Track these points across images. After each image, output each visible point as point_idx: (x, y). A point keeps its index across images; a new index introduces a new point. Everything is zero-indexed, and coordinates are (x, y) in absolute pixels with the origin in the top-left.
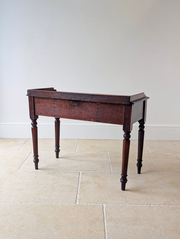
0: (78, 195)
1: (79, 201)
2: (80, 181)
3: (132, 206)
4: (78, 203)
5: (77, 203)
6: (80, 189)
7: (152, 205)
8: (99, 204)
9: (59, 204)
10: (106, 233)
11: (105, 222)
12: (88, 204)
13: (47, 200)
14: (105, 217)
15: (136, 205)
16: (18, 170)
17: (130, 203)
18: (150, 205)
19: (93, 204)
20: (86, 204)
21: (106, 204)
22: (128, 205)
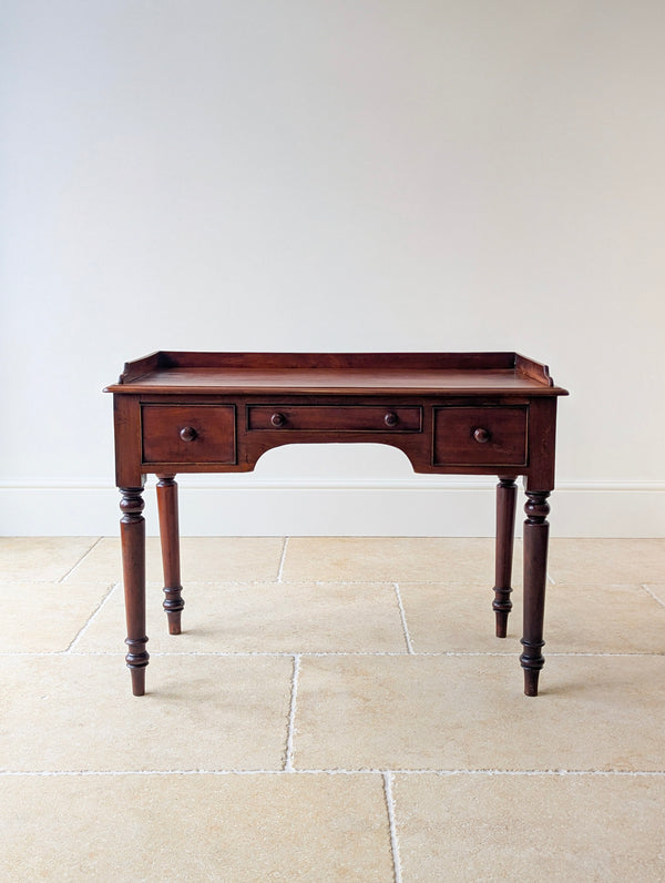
0: (291, 737)
1: (296, 763)
2: (296, 688)
3: (489, 778)
4: (293, 770)
5: (290, 768)
6: (298, 718)
7: (563, 773)
8: (368, 771)
9: (224, 772)
10: (399, 874)
11: (394, 835)
12: (330, 771)
13: (177, 760)
14: (392, 819)
15: (505, 772)
16: (65, 653)
17: (485, 767)
18: (556, 771)
19: (348, 773)
20: (321, 771)
21: (396, 772)
22: (473, 772)
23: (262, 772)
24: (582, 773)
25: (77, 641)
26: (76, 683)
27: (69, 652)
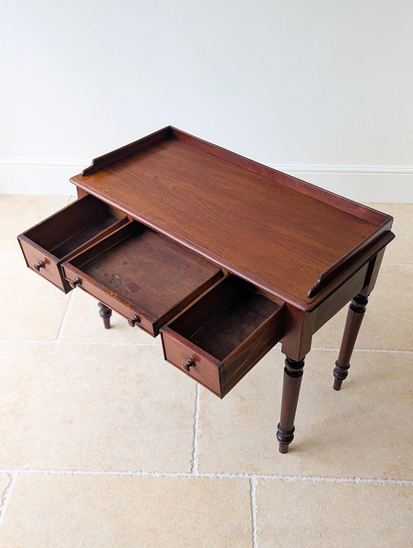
0: (196, 438)
3: (313, 485)
4: (197, 473)
6: (201, 417)
7: (358, 480)
8: (241, 476)
9: (156, 474)
11: (255, 540)
12: (219, 475)
13: (129, 460)
14: (255, 524)
16: (56, 341)
17: (311, 474)
18: (354, 478)
19: (230, 477)
20: (214, 475)
21: (258, 476)
22: (304, 478)
23: (179, 474)
24: (369, 481)
25: (63, 327)
26: (65, 375)
27: (59, 340)
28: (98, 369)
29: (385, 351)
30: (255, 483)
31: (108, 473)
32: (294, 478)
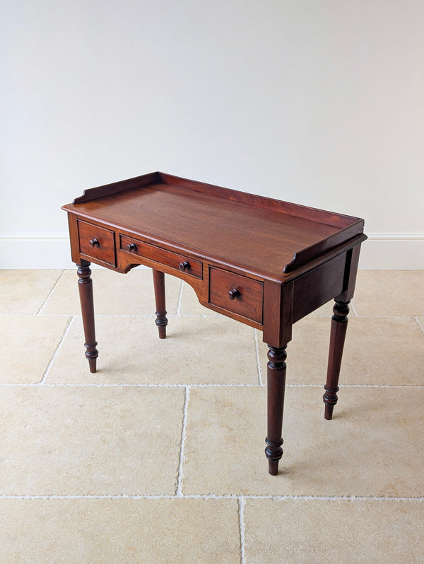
0: (181, 464)
1: (184, 488)
2: (186, 418)
4: (182, 495)
5: (180, 494)
6: (187, 446)
7: (353, 498)
8: (229, 497)
9: (138, 497)
11: (243, 556)
12: (204, 496)
13: (109, 485)
14: (243, 541)
15: (316, 498)
16: (40, 384)
17: (302, 493)
18: (348, 497)
19: (217, 498)
20: (199, 496)
21: (246, 497)
22: (296, 498)
23: (162, 496)
24: (365, 499)
25: (48, 372)
26: (47, 412)
27: (42, 383)
28: (82, 406)
29: (377, 386)
30: (243, 503)
31: (86, 497)
32: (285, 497)
